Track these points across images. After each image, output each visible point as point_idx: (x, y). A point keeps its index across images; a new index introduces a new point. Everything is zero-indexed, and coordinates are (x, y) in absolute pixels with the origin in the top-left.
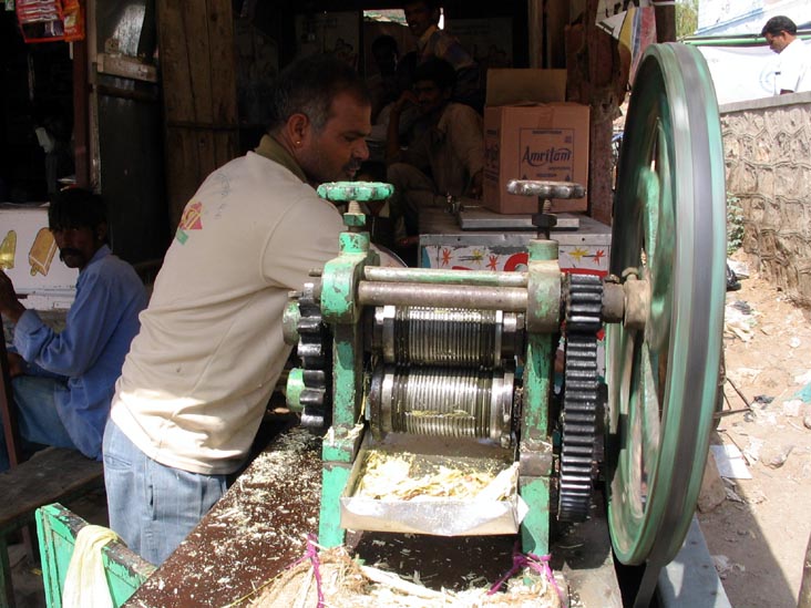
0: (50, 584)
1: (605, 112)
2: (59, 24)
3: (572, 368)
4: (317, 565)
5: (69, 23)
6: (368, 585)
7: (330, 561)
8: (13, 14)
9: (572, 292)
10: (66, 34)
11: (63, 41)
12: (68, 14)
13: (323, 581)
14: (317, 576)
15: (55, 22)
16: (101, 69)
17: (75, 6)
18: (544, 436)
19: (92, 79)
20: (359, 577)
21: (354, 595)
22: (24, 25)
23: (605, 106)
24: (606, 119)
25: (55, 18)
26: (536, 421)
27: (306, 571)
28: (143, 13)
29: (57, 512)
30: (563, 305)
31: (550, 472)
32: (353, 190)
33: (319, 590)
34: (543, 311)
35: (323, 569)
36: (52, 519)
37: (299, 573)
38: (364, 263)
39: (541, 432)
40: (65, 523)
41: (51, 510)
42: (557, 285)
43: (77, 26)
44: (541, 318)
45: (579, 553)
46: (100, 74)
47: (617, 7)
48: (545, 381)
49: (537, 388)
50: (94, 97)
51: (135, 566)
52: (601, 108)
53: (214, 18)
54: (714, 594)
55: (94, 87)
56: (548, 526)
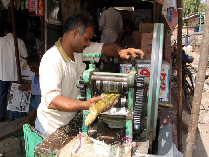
0: (26, 142)
1: (169, 34)
2: (38, 12)
3: (137, 96)
4: (80, 137)
5: (40, 11)
6: (92, 142)
7: (83, 136)
8: (28, 9)
9: (137, 78)
10: (39, 14)
11: (39, 16)
12: (40, 10)
13: (81, 141)
14: (80, 140)
15: (37, 11)
16: (47, 23)
17: (42, 8)
18: (132, 111)
19: (45, 25)
20: (89, 140)
21: (88, 144)
22: (30, 12)
23: (169, 33)
24: (169, 35)
25: (37, 10)
26: (131, 107)
27: (78, 138)
28: (58, 9)
29: (28, 125)
30: (135, 81)
31: (133, 119)
32: (91, 55)
33: (80, 143)
34: (130, 83)
35: (82, 138)
36: (26, 127)
37: (76, 139)
38: (94, 71)
39: (132, 110)
40: (29, 128)
41: (27, 125)
42: (134, 77)
43: (42, 12)
44: (130, 84)
45: (142, 138)
46: (47, 24)
47: (168, 9)
48: (133, 98)
49: (131, 100)
50: (45, 29)
51: (43, 137)
52: (168, 33)
53: (76, 10)
54: (170, 148)
55: (46, 27)
56: (132, 131)
